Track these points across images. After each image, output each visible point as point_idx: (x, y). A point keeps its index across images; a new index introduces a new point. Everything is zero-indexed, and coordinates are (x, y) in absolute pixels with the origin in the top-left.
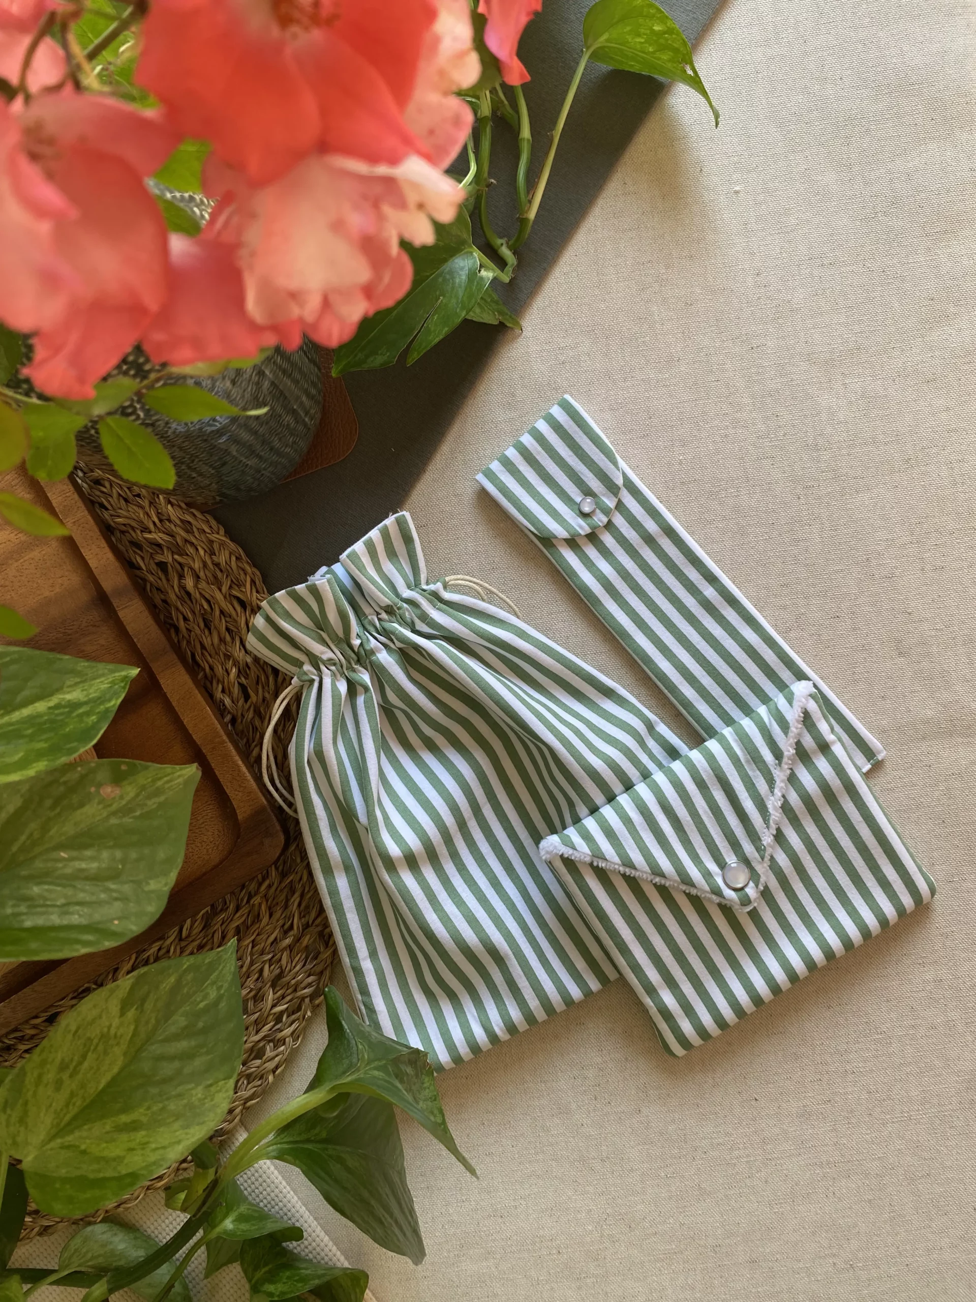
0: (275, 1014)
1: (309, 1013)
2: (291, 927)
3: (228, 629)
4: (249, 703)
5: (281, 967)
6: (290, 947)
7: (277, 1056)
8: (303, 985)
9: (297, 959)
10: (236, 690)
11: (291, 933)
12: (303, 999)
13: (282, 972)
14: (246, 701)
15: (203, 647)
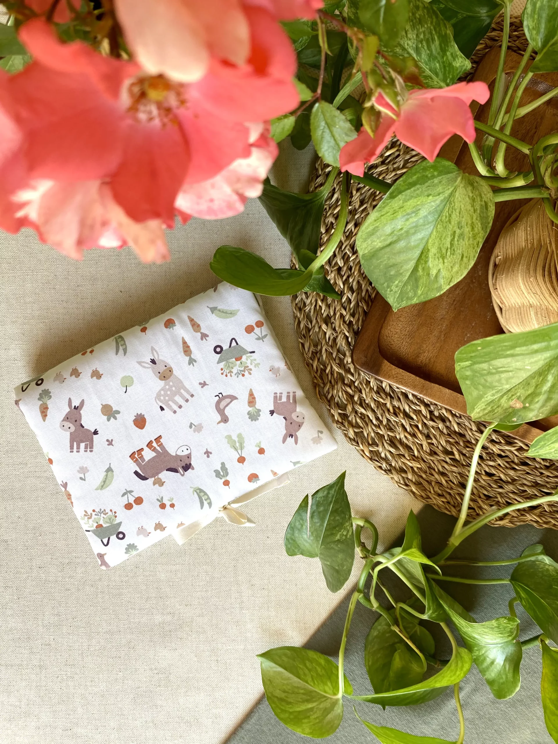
0: (328, 365)
1: (315, 381)
2: (361, 405)
3: (526, 491)
4: (483, 473)
5: (346, 385)
6: (352, 397)
7: (309, 351)
8: (331, 389)
9: (345, 396)
10: (493, 471)
11: (358, 402)
12: (325, 384)
13: (344, 383)
14: (485, 471)
15: (528, 473)
